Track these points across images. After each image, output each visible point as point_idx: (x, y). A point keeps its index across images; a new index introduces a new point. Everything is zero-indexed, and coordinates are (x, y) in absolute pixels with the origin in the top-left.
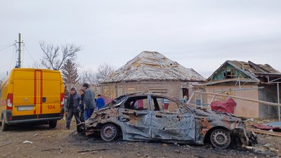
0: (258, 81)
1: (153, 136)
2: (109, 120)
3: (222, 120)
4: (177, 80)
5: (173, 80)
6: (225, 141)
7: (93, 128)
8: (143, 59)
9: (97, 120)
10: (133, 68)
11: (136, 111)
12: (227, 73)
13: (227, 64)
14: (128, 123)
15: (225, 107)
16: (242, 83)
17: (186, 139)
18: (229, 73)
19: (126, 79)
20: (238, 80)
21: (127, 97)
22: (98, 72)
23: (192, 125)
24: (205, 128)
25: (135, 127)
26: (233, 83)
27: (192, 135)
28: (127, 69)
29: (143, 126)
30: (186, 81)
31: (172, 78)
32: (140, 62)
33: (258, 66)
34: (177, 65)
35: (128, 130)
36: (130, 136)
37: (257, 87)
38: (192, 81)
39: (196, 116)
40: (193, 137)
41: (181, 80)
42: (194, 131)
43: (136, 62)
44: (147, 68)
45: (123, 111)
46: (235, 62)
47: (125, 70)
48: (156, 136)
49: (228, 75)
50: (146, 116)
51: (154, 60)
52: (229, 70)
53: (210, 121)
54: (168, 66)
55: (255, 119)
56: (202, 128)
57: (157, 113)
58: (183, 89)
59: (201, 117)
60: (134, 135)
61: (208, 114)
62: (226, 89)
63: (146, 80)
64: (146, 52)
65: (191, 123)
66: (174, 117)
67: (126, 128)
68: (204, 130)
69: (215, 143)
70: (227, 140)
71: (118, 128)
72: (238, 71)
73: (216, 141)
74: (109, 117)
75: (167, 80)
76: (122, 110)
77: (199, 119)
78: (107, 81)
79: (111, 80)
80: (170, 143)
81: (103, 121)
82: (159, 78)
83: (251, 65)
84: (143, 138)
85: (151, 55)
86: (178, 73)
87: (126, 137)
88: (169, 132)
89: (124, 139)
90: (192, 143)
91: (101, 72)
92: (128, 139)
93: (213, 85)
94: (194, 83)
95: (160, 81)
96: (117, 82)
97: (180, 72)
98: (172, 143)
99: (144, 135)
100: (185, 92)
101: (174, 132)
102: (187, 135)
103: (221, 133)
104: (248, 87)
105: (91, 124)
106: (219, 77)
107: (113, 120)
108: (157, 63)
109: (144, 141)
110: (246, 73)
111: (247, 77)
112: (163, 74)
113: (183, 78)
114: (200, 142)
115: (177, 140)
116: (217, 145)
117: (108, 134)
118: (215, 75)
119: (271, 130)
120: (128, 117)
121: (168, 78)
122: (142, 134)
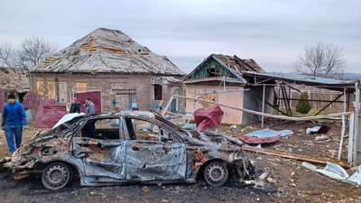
0: (245, 81)
1: (128, 177)
2: (55, 156)
3: (219, 150)
4: (147, 74)
5: (143, 74)
6: (222, 176)
7: (27, 169)
8: (98, 41)
9: (34, 155)
10: (83, 53)
11: (101, 141)
12: (211, 70)
13: (211, 59)
14: (88, 160)
15: (211, 117)
16: (227, 84)
17: (174, 178)
18: (213, 70)
19: (73, 69)
20: (223, 79)
21: (87, 119)
22: (21, 49)
23: (182, 158)
24: (199, 161)
25: (99, 166)
26: (217, 83)
27: (182, 172)
28: (74, 53)
29: (113, 163)
30: (159, 74)
31: (141, 70)
32: (94, 44)
33: (243, 61)
34: (146, 51)
35: (89, 171)
36: (91, 180)
37: (243, 89)
38: (166, 75)
39: (188, 147)
40: (183, 174)
41: (152, 74)
42: (184, 167)
43: (87, 43)
44: (105, 55)
45: (80, 142)
46: (220, 56)
47: (70, 54)
48: (133, 177)
49: (211, 73)
50: (118, 149)
51: (115, 42)
52: (213, 67)
53: (205, 152)
54: (136, 53)
55: (238, 126)
56: (195, 161)
57: (133, 143)
58: (155, 85)
59: (194, 147)
60: (97, 177)
61: (202, 143)
62: (210, 90)
63: (106, 73)
64: (102, 29)
65: (182, 157)
66: (158, 148)
67: (84, 168)
68: (197, 164)
69: (210, 179)
70: (224, 174)
71: (73, 169)
72: (223, 68)
73: (211, 176)
74: (55, 152)
75: (135, 73)
76: (78, 140)
77: (191, 150)
78: (40, 69)
79: (47, 69)
80: (152, 185)
81: (45, 159)
82: (123, 69)
83: (236, 60)
84: (112, 180)
85: (111, 34)
86: (148, 64)
87: (85, 182)
88: (151, 171)
89: (82, 184)
90: (181, 182)
91: (27, 51)
92: (89, 184)
93: (194, 84)
94: (169, 78)
95: (125, 74)
96: (57, 73)
97: (152, 63)
98: (156, 185)
99: (115, 176)
100: (158, 89)
101: (158, 169)
102: (175, 173)
103: (217, 167)
104: (233, 89)
105: (24, 163)
106: (201, 73)
107: (64, 156)
108: (119, 47)
109: (113, 185)
110: (232, 70)
111: (233, 76)
112: (129, 64)
113: (156, 70)
114: (191, 180)
115: (161, 180)
116: (212, 182)
117: (54, 179)
118: (197, 72)
119: (260, 146)
120: (87, 149)
121: (136, 70)
122: (111, 175)
